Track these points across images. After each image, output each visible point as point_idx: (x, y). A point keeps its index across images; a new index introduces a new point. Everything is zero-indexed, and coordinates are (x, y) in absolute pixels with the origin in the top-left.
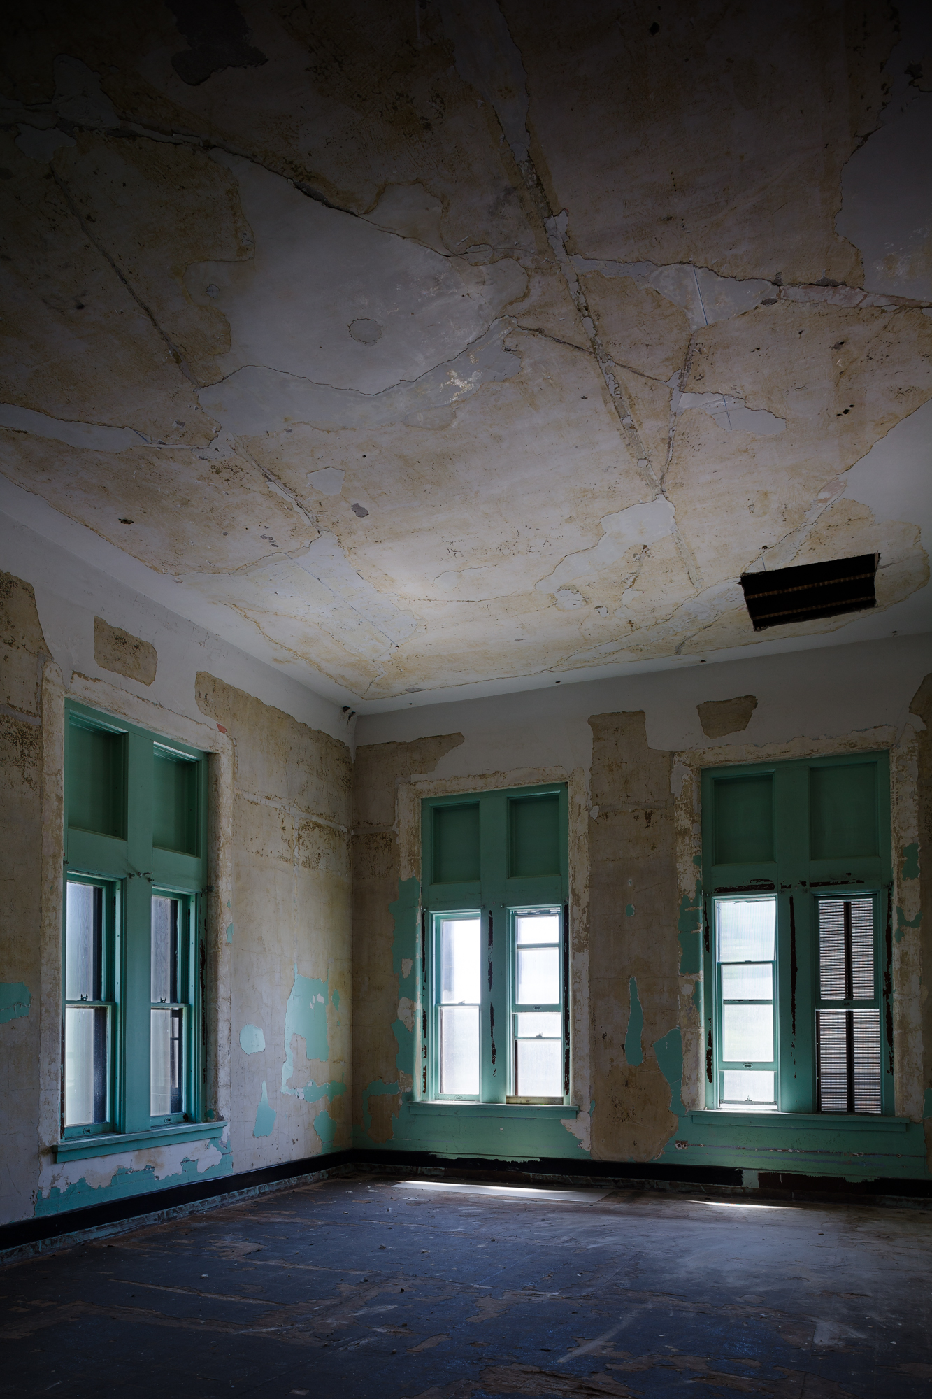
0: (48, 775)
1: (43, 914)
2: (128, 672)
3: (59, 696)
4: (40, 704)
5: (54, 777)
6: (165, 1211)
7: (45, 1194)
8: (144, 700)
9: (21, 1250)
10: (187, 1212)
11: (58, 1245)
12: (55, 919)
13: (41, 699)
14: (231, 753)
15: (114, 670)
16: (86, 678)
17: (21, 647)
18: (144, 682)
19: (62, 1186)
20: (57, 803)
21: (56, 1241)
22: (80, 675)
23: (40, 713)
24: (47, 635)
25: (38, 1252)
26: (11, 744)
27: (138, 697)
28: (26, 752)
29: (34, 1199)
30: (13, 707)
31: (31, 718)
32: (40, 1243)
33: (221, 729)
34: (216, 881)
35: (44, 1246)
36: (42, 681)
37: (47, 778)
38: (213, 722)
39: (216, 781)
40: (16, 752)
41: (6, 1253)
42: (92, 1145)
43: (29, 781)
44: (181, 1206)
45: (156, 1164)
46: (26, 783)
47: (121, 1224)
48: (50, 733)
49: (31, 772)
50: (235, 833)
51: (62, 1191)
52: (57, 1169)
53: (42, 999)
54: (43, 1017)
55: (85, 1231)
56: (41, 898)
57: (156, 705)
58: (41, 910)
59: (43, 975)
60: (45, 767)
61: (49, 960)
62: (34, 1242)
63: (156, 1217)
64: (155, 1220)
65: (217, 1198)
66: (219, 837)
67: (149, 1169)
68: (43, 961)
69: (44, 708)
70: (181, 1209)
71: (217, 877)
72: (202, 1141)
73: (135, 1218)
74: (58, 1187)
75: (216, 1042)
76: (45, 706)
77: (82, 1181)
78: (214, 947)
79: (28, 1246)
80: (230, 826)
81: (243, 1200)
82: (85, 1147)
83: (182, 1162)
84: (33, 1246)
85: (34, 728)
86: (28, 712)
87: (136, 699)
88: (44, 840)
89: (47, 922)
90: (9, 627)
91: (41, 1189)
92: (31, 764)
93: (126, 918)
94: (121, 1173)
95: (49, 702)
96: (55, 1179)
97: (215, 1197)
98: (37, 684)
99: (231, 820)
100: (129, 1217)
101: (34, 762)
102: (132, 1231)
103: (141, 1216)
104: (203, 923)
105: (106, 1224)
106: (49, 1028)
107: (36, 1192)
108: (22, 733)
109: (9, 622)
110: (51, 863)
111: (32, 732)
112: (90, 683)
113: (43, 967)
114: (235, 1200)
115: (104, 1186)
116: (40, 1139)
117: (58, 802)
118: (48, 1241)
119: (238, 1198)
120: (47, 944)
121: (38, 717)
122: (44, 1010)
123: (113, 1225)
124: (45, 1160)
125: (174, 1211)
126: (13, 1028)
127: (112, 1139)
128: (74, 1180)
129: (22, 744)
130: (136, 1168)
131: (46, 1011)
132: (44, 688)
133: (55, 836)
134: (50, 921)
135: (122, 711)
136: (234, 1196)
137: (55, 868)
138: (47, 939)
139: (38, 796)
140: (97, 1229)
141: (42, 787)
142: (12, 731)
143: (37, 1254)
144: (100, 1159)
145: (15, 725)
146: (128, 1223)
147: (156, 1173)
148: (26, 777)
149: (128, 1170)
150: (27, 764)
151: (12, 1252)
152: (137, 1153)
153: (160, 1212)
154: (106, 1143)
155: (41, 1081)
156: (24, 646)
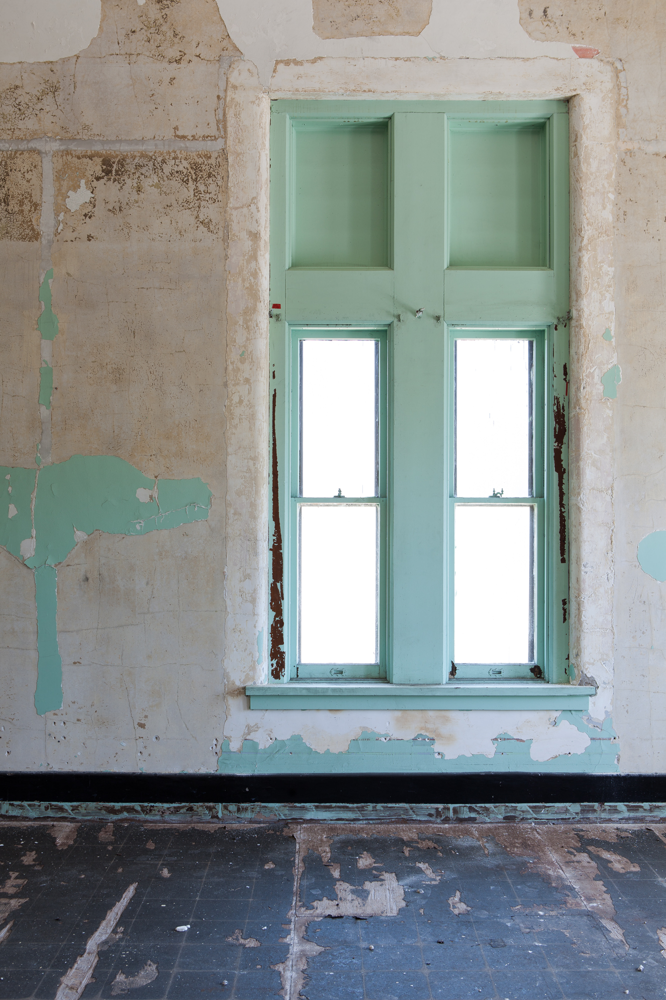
0: (236, 208)
1: (229, 390)
2: (375, 29)
3: (253, 102)
4: (222, 123)
5: (245, 210)
6: (451, 806)
7: (235, 746)
8: (408, 59)
9: (191, 809)
10: (500, 817)
11: (249, 815)
12: (249, 393)
13: (224, 115)
14: (609, 85)
15: (351, 35)
16: (297, 63)
17: (195, 59)
18: (408, 33)
19: (262, 741)
20: (250, 243)
21: (246, 809)
22: (287, 63)
23: (222, 133)
24: (231, 31)
25: (217, 817)
26: (180, 185)
27: (397, 59)
28: (202, 188)
29: (218, 749)
30: (184, 137)
31: (209, 143)
32: (220, 806)
33: (583, 53)
34: (577, 301)
35: (226, 812)
36: (226, 91)
37: (234, 213)
38: (565, 49)
39: (576, 141)
40: (187, 193)
41: (168, 808)
42: (304, 693)
43: (206, 224)
44: (487, 805)
45: (439, 735)
46: (201, 227)
47: (361, 809)
48: (238, 154)
49: (209, 211)
50: (622, 216)
51: (261, 747)
52: (253, 717)
53: (228, 498)
54: (230, 521)
55: (295, 807)
56: (226, 369)
57: (433, 59)
58: (226, 385)
59: (229, 467)
60: (231, 199)
61: (240, 448)
62: (211, 804)
63: (433, 812)
64: (430, 815)
65: (574, 808)
66: (581, 230)
67: (424, 741)
68: (230, 450)
69: (228, 124)
70: (487, 809)
71: (578, 294)
72: (542, 714)
73: (390, 805)
74: (255, 740)
75: (578, 559)
76: (231, 121)
77: (297, 739)
78: (575, 408)
79: (202, 806)
80: (609, 207)
81: (636, 820)
82: (291, 694)
83: (496, 739)
84: (210, 809)
85: (214, 155)
86: (205, 137)
87: (392, 62)
88: (230, 295)
89: (236, 399)
90: (176, 40)
91: (228, 738)
92: (210, 202)
93: (392, 380)
94: (367, 738)
95: (237, 115)
96: (250, 729)
97: (567, 804)
98: (218, 97)
99: (612, 196)
100: (377, 802)
101: (215, 197)
102: (381, 823)
103: (401, 805)
104: (559, 372)
105: (334, 805)
106: (240, 535)
107: (220, 741)
108: (196, 167)
109: (175, 35)
110: (241, 323)
111: (212, 161)
112: (307, 68)
113: (229, 458)
114: (616, 816)
115: (336, 752)
116: (226, 675)
117: (252, 240)
118: (232, 807)
119: (626, 814)
120: (236, 427)
121: (220, 139)
122: (232, 511)
123: (347, 807)
124: (235, 704)
125: (471, 810)
126: (185, 535)
127: (340, 689)
128: (283, 734)
129: (196, 180)
130: (396, 734)
131: (235, 514)
132: (228, 99)
133: (248, 285)
134: (240, 397)
135: (366, 88)
136: (615, 810)
137: (248, 328)
138: (236, 421)
139: (220, 240)
140: (317, 807)
141: (227, 227)
142: (181, 168)
143: (215, 820)
144: (328, 714)
145: (186, 159)
146: (374, 808)
147: (437, 747)
148: (201, 220)
149: (382, 736)
150: (203, 203)
151: (177, 810)
152: (399, 714)
153: (440, 806)
154: (330, 693)
155: (229, 603)
156: (199, 56)
